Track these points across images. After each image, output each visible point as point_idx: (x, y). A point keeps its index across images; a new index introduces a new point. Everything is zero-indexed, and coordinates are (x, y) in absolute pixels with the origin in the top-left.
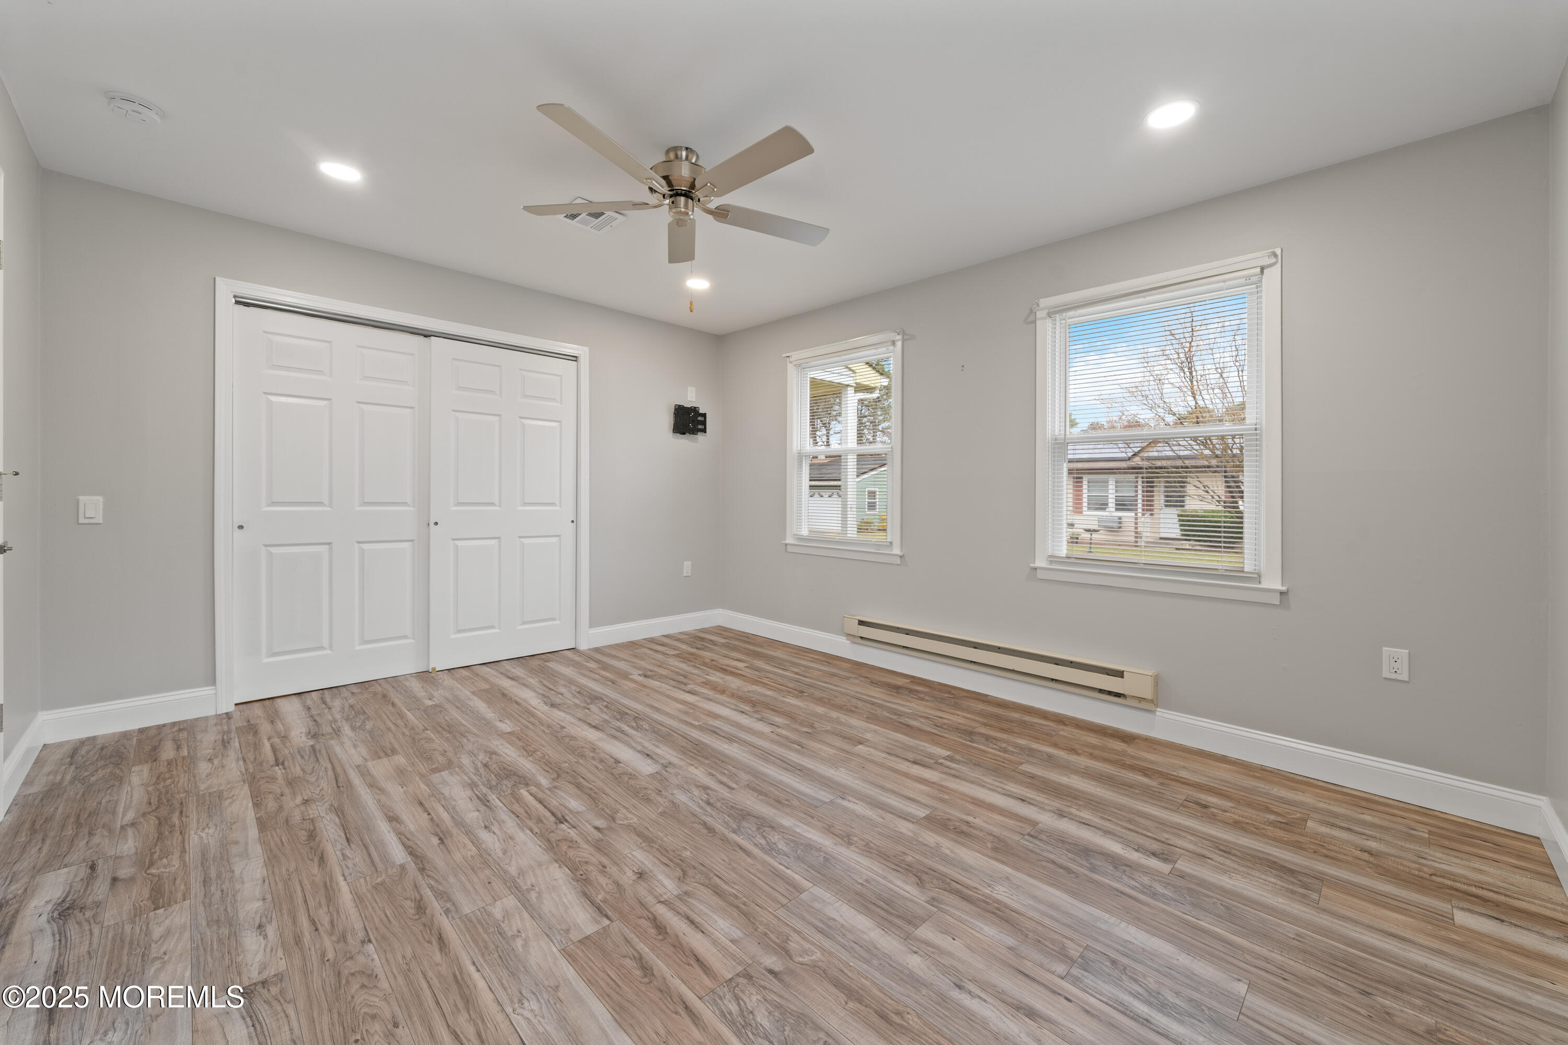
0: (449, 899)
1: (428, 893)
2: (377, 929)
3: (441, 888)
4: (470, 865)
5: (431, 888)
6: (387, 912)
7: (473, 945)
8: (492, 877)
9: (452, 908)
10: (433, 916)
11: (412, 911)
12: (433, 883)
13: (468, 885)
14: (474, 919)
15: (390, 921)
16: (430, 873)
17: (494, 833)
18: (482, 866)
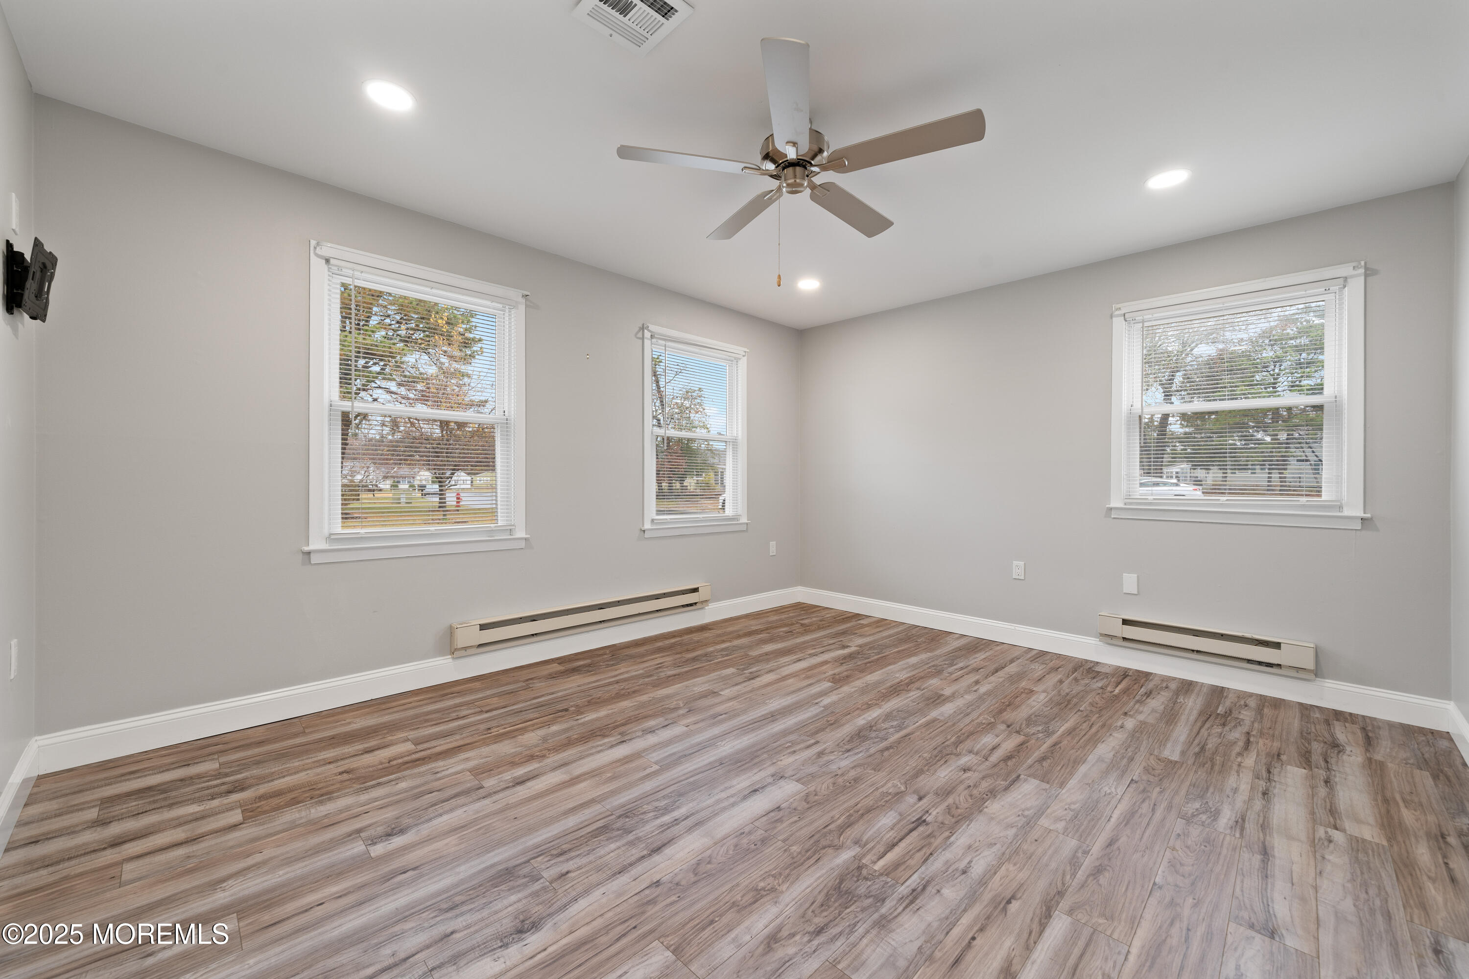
0: (1074, 856)
1: (1081, 875)
2: (1143, 887)
3: (1068, 868)
4: (1027, 862)
5: (1074, 875)
6: (1124, 889)
7: (1098, 827)
8: (1029, 841)
9: (1080, 851)
10: (1098, 859)
11: (1107, 874)
12: (1068, 877)
13: (1050, 852)
14: (1078, 834)
15: (1129, 882)
16: (1059, 884)
17: (970, 862)
18: (1021, 853)
